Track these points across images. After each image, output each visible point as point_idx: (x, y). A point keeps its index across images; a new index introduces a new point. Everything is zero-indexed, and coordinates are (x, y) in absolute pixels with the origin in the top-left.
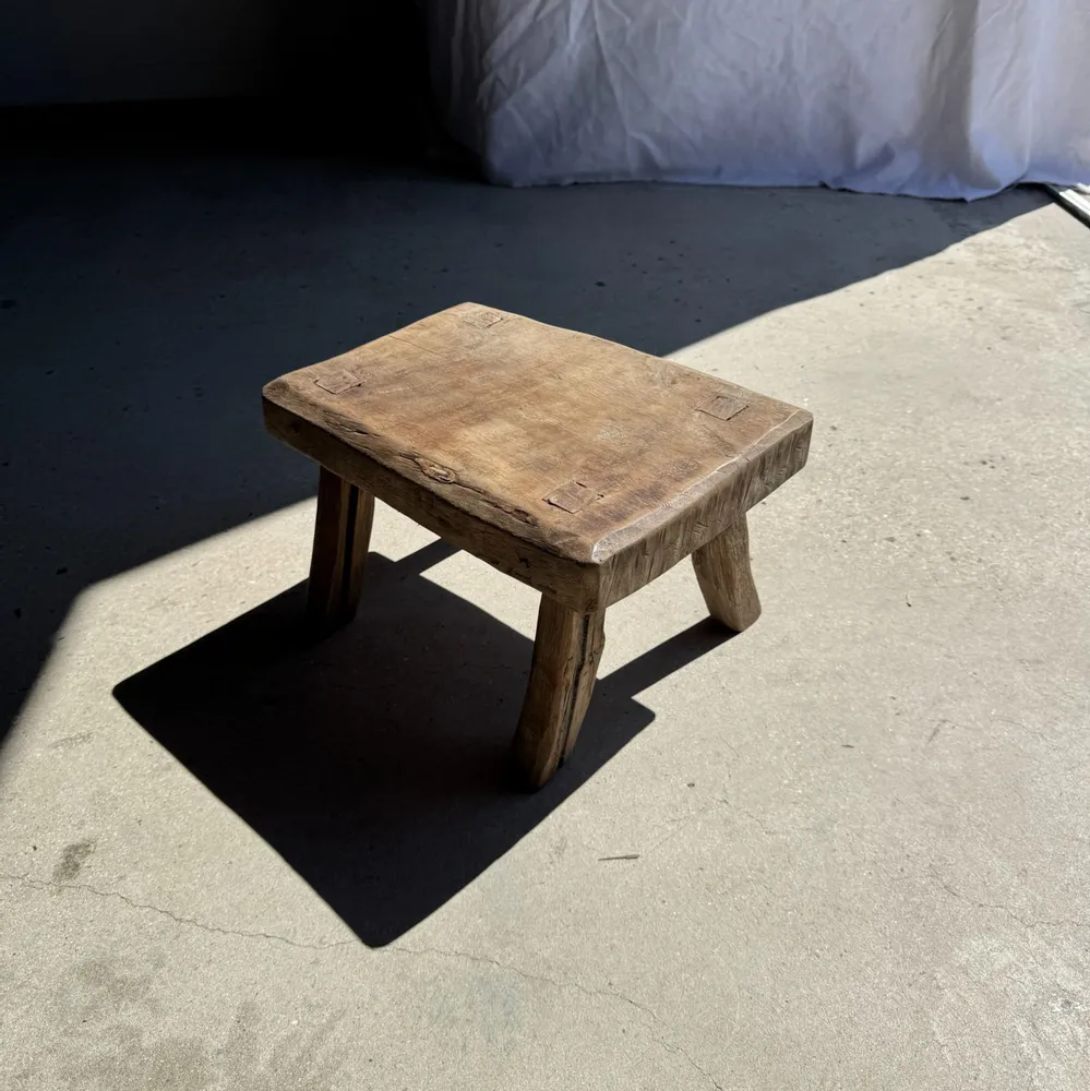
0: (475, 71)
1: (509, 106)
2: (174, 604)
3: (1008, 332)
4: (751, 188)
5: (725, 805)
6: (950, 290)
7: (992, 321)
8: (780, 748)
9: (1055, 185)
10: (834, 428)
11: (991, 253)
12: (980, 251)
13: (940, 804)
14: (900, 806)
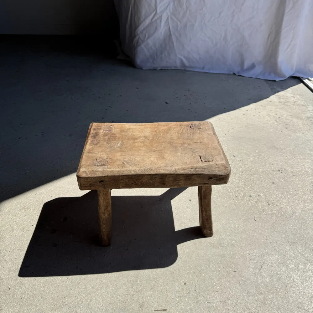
0: (133, 35)
1: (143, 46)
2: (28, 208)
3: (287, 126)
4: (213, 73)
5: (195, 292)
6: (271, 111)
7: (283, 122)
8: (213, 271)
9: (302, 78)
10: (234, 156)
11: (283, 99)
12: (280, 98)
13: (262, 294)
14: (249, 294)
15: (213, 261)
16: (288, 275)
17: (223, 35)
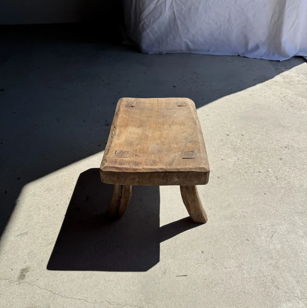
0: (138, 20)
1: (148, 30)
2: (51, 190)
3: (292, 105)
4: (218, 56)
5: (212, 259)
6: (276, 90)
7: (288, 101)
8: (228, 240)
9: (306, 57)
10: (242, 135)
11: (288, 78)
12: (284, 78)
13: (274, 259)
14: (263, 259)
15: (228, 231)
16: (297, 242)
17: (227, 17)
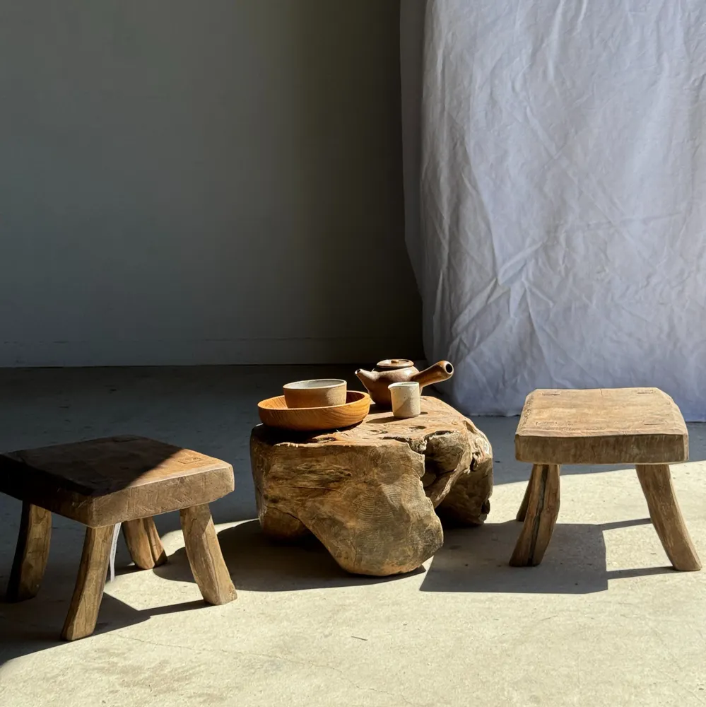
0: (447, 336)
1: (469, 359)
17: (666, 328)
